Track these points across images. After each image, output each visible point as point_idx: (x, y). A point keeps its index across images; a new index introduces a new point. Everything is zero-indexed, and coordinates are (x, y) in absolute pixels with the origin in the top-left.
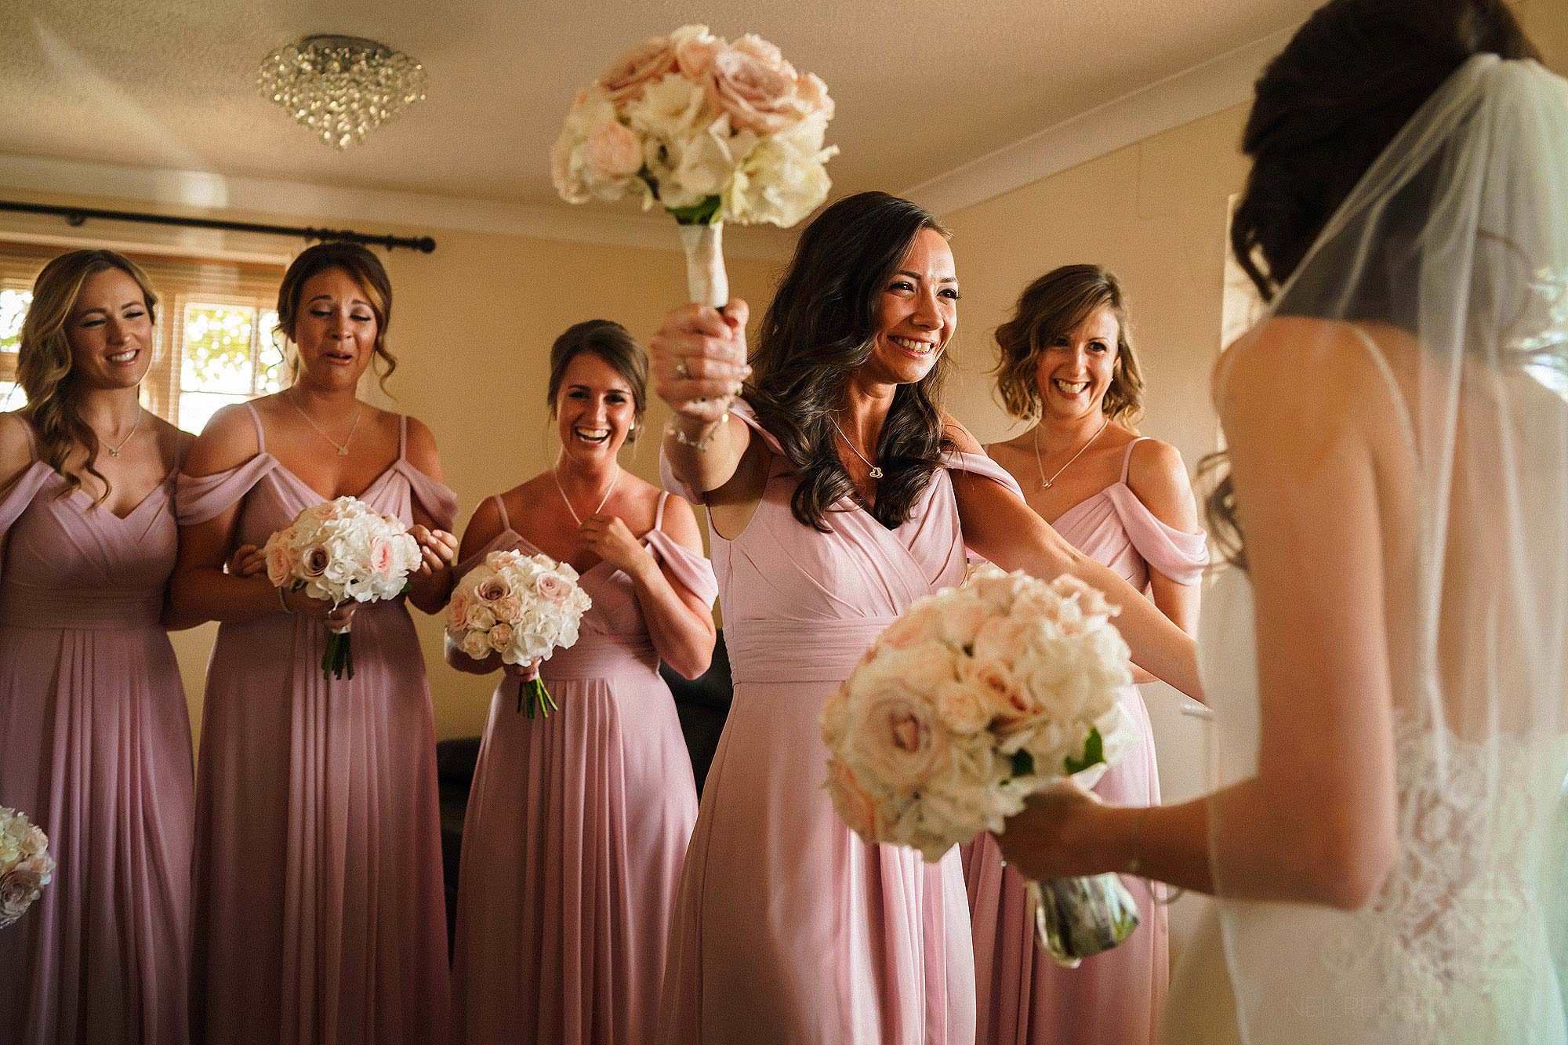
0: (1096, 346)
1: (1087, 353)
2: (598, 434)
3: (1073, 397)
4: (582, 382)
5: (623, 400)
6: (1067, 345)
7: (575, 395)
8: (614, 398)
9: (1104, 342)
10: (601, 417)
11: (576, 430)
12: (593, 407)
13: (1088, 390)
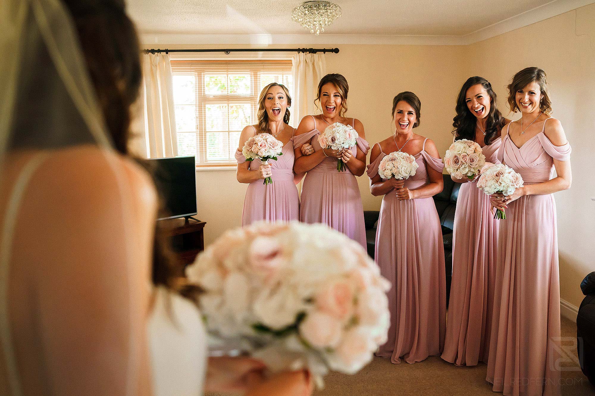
0: (531, 93)
1: (529, 95)
2: (405, 124)
3: (526, 107)
4: (401, 109)
5: (412, 114)
6: (523, 92)
7: (399, 113)
8: (410, 113)
9: (534, 92)
10: (406, 119)
11: (399, 123)
12: (404, 116)
13: (531, 105)
